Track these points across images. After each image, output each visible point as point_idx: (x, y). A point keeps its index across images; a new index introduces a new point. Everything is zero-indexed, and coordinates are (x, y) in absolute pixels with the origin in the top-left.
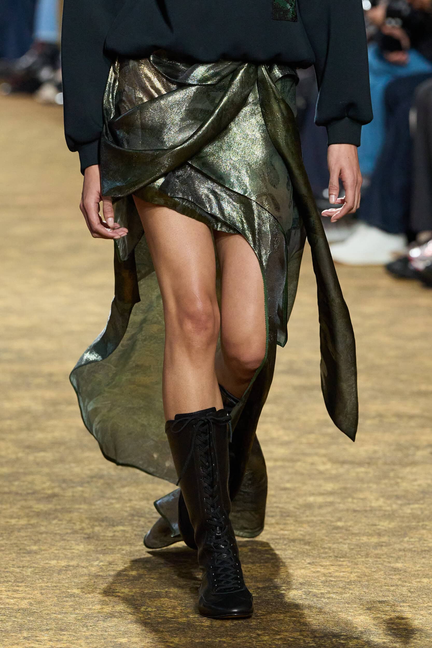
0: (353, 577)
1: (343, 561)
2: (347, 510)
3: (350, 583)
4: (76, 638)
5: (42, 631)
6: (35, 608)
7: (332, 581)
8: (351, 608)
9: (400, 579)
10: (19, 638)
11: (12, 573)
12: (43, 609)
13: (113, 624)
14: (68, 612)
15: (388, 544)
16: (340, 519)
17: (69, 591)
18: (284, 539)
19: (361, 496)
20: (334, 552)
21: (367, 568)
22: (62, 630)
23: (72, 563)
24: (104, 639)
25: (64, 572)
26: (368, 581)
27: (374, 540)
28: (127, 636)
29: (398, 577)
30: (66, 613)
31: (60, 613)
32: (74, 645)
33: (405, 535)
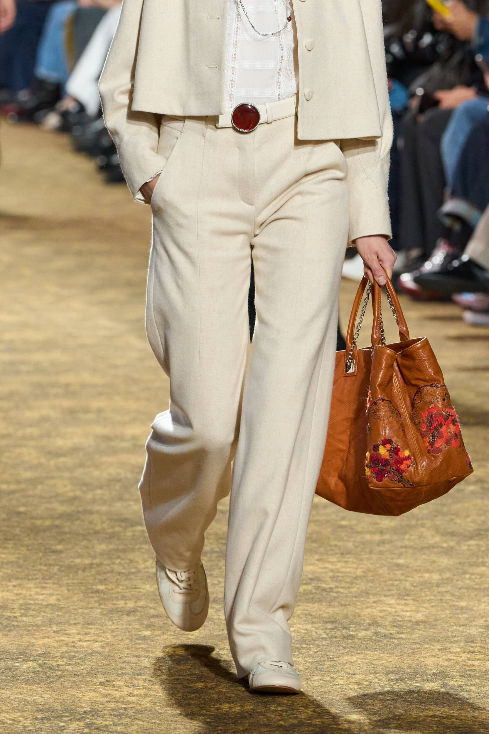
0: (359, 572)
1: (349, 558)
3: (356, 578)
4: (102, 631)
5: (70, 625)
6: (62, 603)
7: (339, 576)
8: (358, 601)
9: (403, 574)
10: (49, 632)
11: (39, 570)
12: (71, 604)
13: (137, 618)
14: (93, 607)
15: (390, 542)
17: (94, 587)
20: (340, 549)
21: (371, 564)
22: (89, 624)
23: (95, 561)
24: (129, 632)
25: (88, 570)
26: (373, 576)
27: (377, 537)
28: (149, 629)
29: (401, 572)
30: (91, 608)
31: (87, 608)
32: (101, 638)
33: (406, 533)
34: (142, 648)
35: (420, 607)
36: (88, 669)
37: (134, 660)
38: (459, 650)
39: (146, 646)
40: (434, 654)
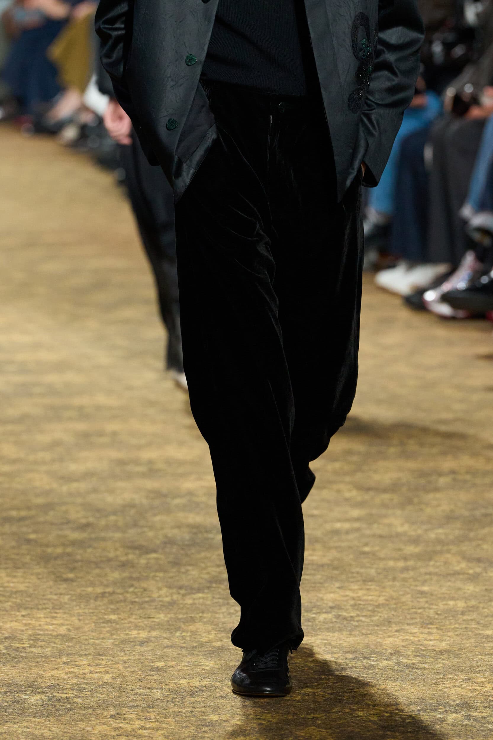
0: (381, 600)
1: (371, 585)
2: (374, 536)
3: (378, 606)
4: (114, 662)
5: (80, 656)
6: (73, 634)
7: (360, 604)
8: (381, 630)
9: (427, 602)
10: (59, 663)
11: (49, 600)
12: (82, 634)
13: (150, 648)
14: (105, 637)
15: (414, 569)
16: (366, 544)
17: (106, 617)
18: (313, 564)
19: (386, 521)
20: (362, 576)
21: (394, 591)
22: (100, 655)
23: (108, 590)
24: (142, 663)
25: (99, 599)
26: (395, 604)
27: (401, 564)
28: (163, 660)
29: (424, 600)
30: (103, 638)
31: (98, 639)
32: (112, 669)
33: (430, 559)
34: (155, 680)
35: (445, 636)
36: (99, 702)
37: (146, 692)
38: (483, 680)
39: (160, 677)
40: (457, 684)
